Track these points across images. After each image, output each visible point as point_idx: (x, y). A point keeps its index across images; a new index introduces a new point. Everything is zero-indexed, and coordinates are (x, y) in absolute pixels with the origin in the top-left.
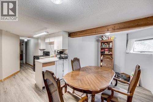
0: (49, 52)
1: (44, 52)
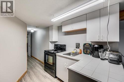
0: (65, 45)
1: (55, 45)
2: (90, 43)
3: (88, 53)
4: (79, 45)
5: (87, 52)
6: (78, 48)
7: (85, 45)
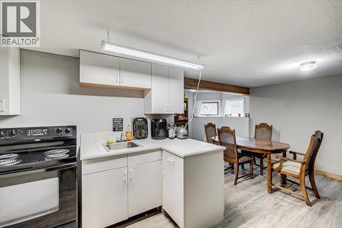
2: (145, 117)
3: (143, 136)
4: (122, 123)
5: (140, 135)
6: (121, 129)
7: (135, 121)
